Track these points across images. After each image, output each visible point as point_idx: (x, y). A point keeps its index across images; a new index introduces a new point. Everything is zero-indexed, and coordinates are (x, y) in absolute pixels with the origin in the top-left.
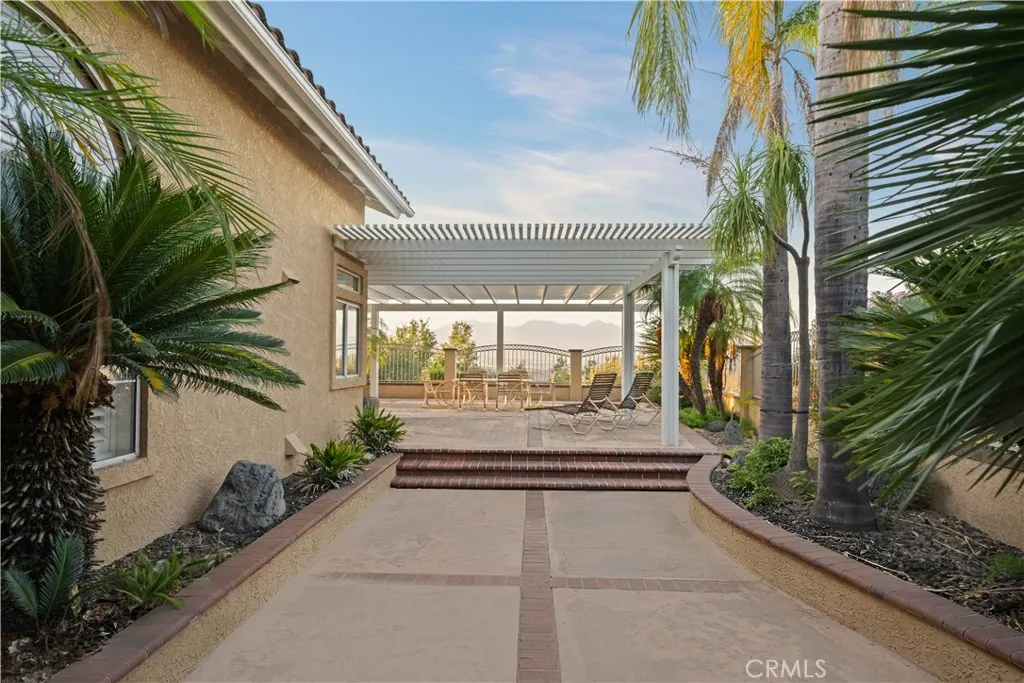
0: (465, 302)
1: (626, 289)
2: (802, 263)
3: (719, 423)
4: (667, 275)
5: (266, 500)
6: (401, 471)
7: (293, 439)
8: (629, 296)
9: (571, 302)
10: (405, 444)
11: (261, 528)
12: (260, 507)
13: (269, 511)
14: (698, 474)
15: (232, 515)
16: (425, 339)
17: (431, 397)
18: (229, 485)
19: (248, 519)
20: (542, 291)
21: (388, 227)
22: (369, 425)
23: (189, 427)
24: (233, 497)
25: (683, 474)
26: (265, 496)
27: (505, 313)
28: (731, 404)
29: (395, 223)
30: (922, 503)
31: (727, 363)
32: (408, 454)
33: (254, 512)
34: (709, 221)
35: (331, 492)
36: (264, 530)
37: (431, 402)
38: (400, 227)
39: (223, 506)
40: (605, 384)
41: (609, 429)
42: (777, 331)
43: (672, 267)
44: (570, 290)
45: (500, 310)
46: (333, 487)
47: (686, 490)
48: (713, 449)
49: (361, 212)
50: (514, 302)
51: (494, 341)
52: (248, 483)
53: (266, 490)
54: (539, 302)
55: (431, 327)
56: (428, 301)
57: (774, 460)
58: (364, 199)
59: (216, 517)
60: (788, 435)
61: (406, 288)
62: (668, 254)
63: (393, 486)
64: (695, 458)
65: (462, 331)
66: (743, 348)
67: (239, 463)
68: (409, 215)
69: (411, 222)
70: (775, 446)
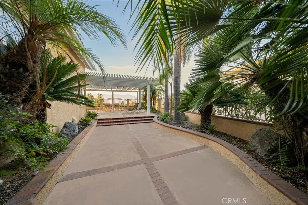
0: (100, 89)
1: (139, 88)
2: (171, 85)
3: (155, 111)
4: (148, 86)
5: (75, 129)
6: (98, 123)
7: (74, 117)
8: (140, 90)
9: (123, 90)
10: (99, 118)
11: (75, 135)
12: (74, 131)
13: (76, 131)
14: (155, 119)
15: (67, 133)
16: (91, 97)
17: (98, 109)
18: (65, 127)
19: (71, 133)
20: (117, 88)
21: (90, 73)
22: (90, 114)
23: (54, 115)
24: (67, 129)
25: (152, 120)
26: (74, 128)
27: (114, 92)
28: (156, 109)
29: (92, 72)
30: (186, 120)
31: (156, 101)
32: (99, 120)
33: (72, 132)
34: (158, 78)
35: (87, 127)
36: (76, 136)
37: (98, 110)
38: (93, 73)
39: (65, 131)
40: (136, 105)
41: (137, 113)
42: (167, 96)
43: (149, 85)
44: (122, 88)
45: (113, 91)
46: (87, 126)
47: (153, 122)
48: (156, 115)
49: (84, 69)
50: (111, 90)
51: (111, 97)
52: (70, 126)
53: (74, 127)
54: (116, 90)
55: (93, 95)
56: (91, 89)
57: (167, 115)
58: (85, 66)
59: (63, 134)
60: (168, 112)
61: (92, 86)
62: (148, 82)
63: (97, 126)
64: (153, 117)
65: (100, 96)
66: (159, 99)
67: (67, 122)
68: (95, 71)
69: (96, 72)
70: (167, 113)
